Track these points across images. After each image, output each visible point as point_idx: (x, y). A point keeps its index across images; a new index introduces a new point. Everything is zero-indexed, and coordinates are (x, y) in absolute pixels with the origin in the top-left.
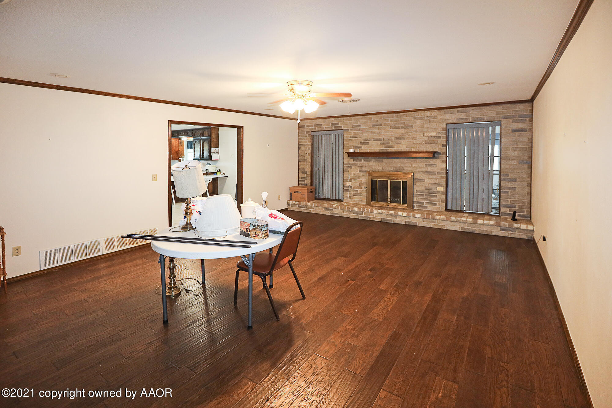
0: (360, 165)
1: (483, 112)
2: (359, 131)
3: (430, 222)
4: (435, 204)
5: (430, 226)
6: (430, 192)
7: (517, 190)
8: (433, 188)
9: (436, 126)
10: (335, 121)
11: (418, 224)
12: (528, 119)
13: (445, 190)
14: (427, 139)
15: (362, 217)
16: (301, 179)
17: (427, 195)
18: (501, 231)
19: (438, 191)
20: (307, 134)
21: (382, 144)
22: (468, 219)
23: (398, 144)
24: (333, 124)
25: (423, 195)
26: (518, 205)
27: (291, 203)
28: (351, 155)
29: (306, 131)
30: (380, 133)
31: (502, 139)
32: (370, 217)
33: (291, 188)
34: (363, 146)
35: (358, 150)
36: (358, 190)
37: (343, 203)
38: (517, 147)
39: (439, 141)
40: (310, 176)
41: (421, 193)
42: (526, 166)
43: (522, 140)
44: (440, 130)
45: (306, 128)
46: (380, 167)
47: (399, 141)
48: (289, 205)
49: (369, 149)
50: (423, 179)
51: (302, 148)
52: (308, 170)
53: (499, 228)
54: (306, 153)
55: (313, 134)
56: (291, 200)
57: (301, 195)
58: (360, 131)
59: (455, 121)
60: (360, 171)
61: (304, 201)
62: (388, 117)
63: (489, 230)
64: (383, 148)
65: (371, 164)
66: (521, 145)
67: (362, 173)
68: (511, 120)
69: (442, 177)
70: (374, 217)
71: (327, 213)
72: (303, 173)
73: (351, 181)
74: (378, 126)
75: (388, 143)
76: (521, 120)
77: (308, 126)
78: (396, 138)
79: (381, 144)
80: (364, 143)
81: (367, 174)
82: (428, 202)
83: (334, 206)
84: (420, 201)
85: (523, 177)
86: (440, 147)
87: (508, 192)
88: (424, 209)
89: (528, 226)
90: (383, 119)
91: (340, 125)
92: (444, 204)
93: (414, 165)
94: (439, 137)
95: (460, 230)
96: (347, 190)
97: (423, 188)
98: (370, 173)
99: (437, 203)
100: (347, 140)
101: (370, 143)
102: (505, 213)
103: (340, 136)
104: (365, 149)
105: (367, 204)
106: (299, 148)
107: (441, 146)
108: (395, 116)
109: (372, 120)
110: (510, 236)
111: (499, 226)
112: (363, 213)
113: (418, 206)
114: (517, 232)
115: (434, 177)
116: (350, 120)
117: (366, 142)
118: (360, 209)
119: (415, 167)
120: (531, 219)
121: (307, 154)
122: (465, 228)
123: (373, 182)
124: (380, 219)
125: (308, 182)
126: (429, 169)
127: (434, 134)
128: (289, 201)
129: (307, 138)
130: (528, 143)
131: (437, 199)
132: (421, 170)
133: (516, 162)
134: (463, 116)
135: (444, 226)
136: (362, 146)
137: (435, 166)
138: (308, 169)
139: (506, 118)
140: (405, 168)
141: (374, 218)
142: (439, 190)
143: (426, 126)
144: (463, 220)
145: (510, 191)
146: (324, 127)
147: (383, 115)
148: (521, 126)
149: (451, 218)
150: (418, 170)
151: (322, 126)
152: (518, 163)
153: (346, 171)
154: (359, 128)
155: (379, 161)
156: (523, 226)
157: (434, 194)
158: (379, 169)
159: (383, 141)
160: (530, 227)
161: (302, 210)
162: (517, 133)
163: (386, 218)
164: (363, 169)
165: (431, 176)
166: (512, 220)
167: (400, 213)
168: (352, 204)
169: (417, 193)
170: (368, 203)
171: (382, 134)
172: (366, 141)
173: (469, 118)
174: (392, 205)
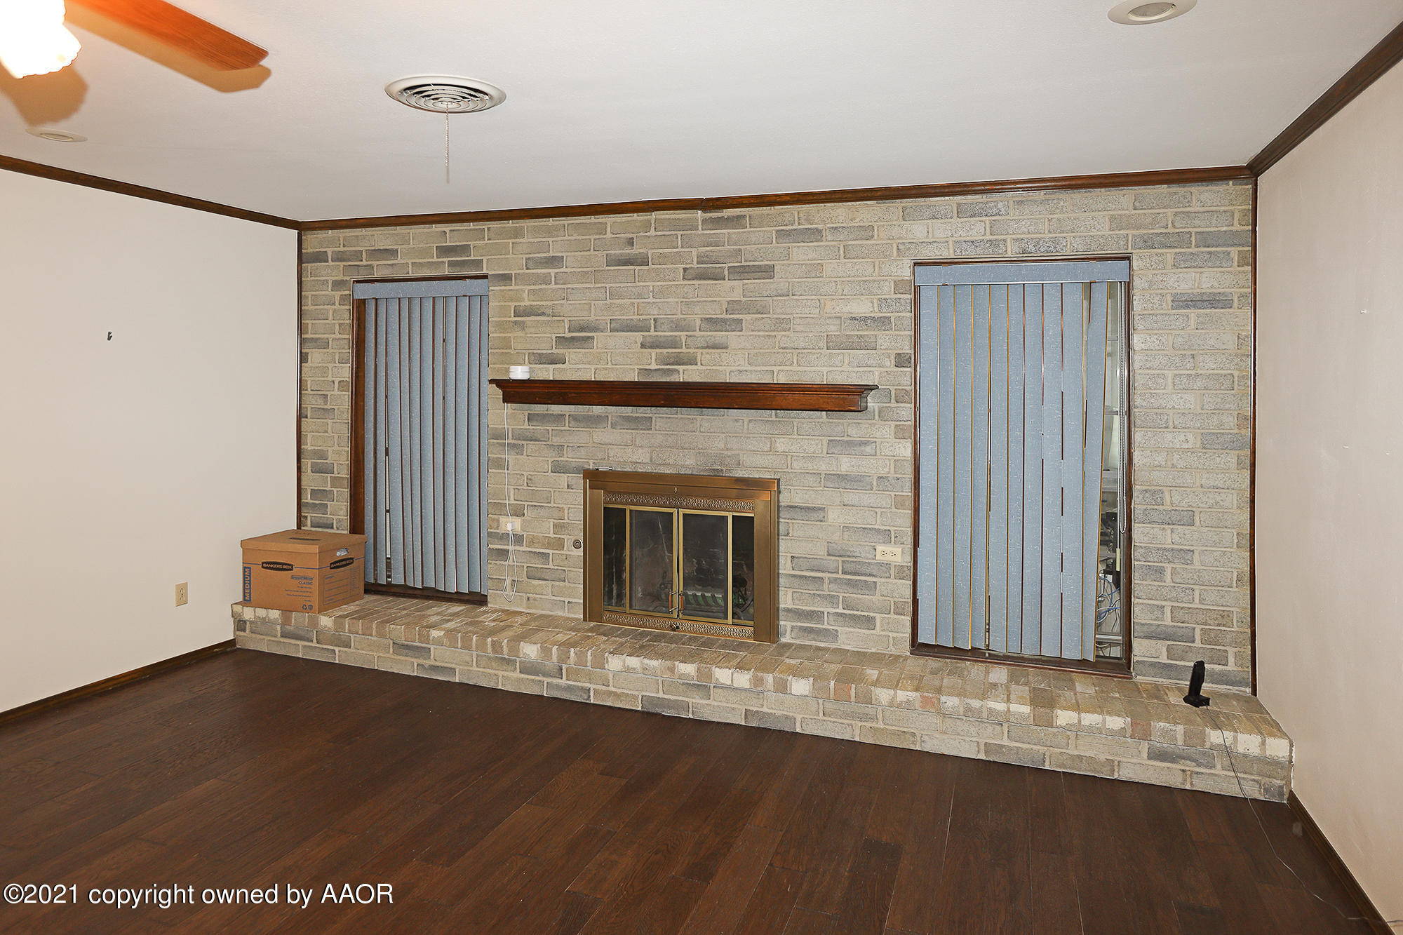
0: (556, 440)
1: (1061, 216)
2: (553, 286)
3: (853, 718)
4: (869, 622)
5: (853, 736)
6: (848, 567)
7: (1197, 564)
8: (861, 551)
9: (870, 270)
10: (453, 234)
11: (798, 725)
12: (1234, 252)
13: (908, 559)
14: (833, 329)
15: (558, 687)
16: (309, 500)
17: (836, 579)
18: (1152, 762)
19: (881, 564)
20: (337, 294)
21: (652, 347)
22: (1015, 708)
23: (715, 347)
24: (444, 251)
25: (822, 579)
26: (1202, 629)
27: (248, 613)
28: (515, 392)
29: (331, 279)
30: (639, 296)
31: (1137, 340)
32: (592, 687)
33: (247, 546)
34: (572, 354)
35: (547, 373)
36: (550, 551)
37: (485, 613)
38: (1193, 372)
39: (884, 340)
40: (346, 483)
41: (812, 570)
42: (1231, 458)
43: (1211, 342)
44: (888, 288)
45: (330, 263)
46: (640, 451)
47: (719, 336)
48: (240, 624)
49: (593, 367)
50: (820, 509)
51: (315, 356)
52: (340, 457)
53: (1145, 746)
54: (330, 378)
55: (363, 292)
56: (247, 601)
57: (292, 577)
58: (556, 284)
59: (947, 253)
60: (558, 469)
61: (307, 608)
62: (674, 225)
63: (1102, 758)
64: (654, 366)
65: (603, 435)
66: (1208, 365)
67: (564, 478)
68: (1170, 254)
69: (898, 504)
70: (611, 688)
71: (407, 666)
72: (317, 470)
73: (518, 512)
74: (632, 264)
75: (674, 344)
76: (1207, 256)
77: (339, 257)
78: (709, 320)
79: (643, 346)
80: (573, 338)
81: (585, 483)
82: (840, 610)
83: (435, 633)
84: (808, 608)
85: (1221, 507)
86: (890, 363)
87: (1161, 571)
88: (823, 645)
89: (1270, 741)
90: (652, 232)
91: (472, 258)
92: (907, 620)
93: (781, 444)
94: (883, 322)
95: (982, 756)
96: (504, 554)
97: (821, 551)
98: (594, 478)
99: (878, 617)
100: (501, 326)
101: (601, 339)
102: (1153, 665)
103: (476, 304)
104: (578, 367)
105: (585, 620)
106: (303, 358)
107: (893, 362)
108: (704, 221)
109: (609, 235)
110: (1191, 784)
111: (1146, 736)
112: (561, 669)
113: (801, 628)
114: (1219, 766)
115: (867, 498)
116: (517, 234)
117: (580, 335)
118: (546, 651)
119: (785, 453)
120: (1254, 692)
121: (336, 384)
122: (1002, 746)
123: (614, 520)
124: (635, 697)
125: (339, 511)
126: (846, 465)
127: (863, 307)
128: (238, 608)
129: (334, 311)
130: (1236, 355)
131: (876, 599)
132: (810, 466)
133: (1190, 437)
134: (977, 229)
135: (914, 735)
136: (564, 355)
137: (868, 449)
138: (339, 453)
139: (1147, 243)
140: (747, 459)
141: (610, 693)
142: (888, 558)
143: (830, 267)
144: (991, 712)
145: (1168, 567)
146: (406, 263)
147: (654, 215)
148: (1207, 280)
149: (943, 699)
150: (798, 466)
151: (400, 260)
152: (1199, 444)
153: (499, 464)
154: (553, 271)
155: (634, 422)
156: (1248, 743)
157: (865, 575)
158: (635, 458)
159: (652, 333)
160: (1277, 748)
161: (298, 650)
162: (1193, 313)
163: (661, 695)
164: (569, 457)
165: (851, 497)
166: (1186, 700)
167: (722, 675)
168: (519, 619)
169: (793, 572)
170: (591, 613)
171: (651, 300)
172: (582, 329)
173: (1005, 241)
174: (690, 626)
